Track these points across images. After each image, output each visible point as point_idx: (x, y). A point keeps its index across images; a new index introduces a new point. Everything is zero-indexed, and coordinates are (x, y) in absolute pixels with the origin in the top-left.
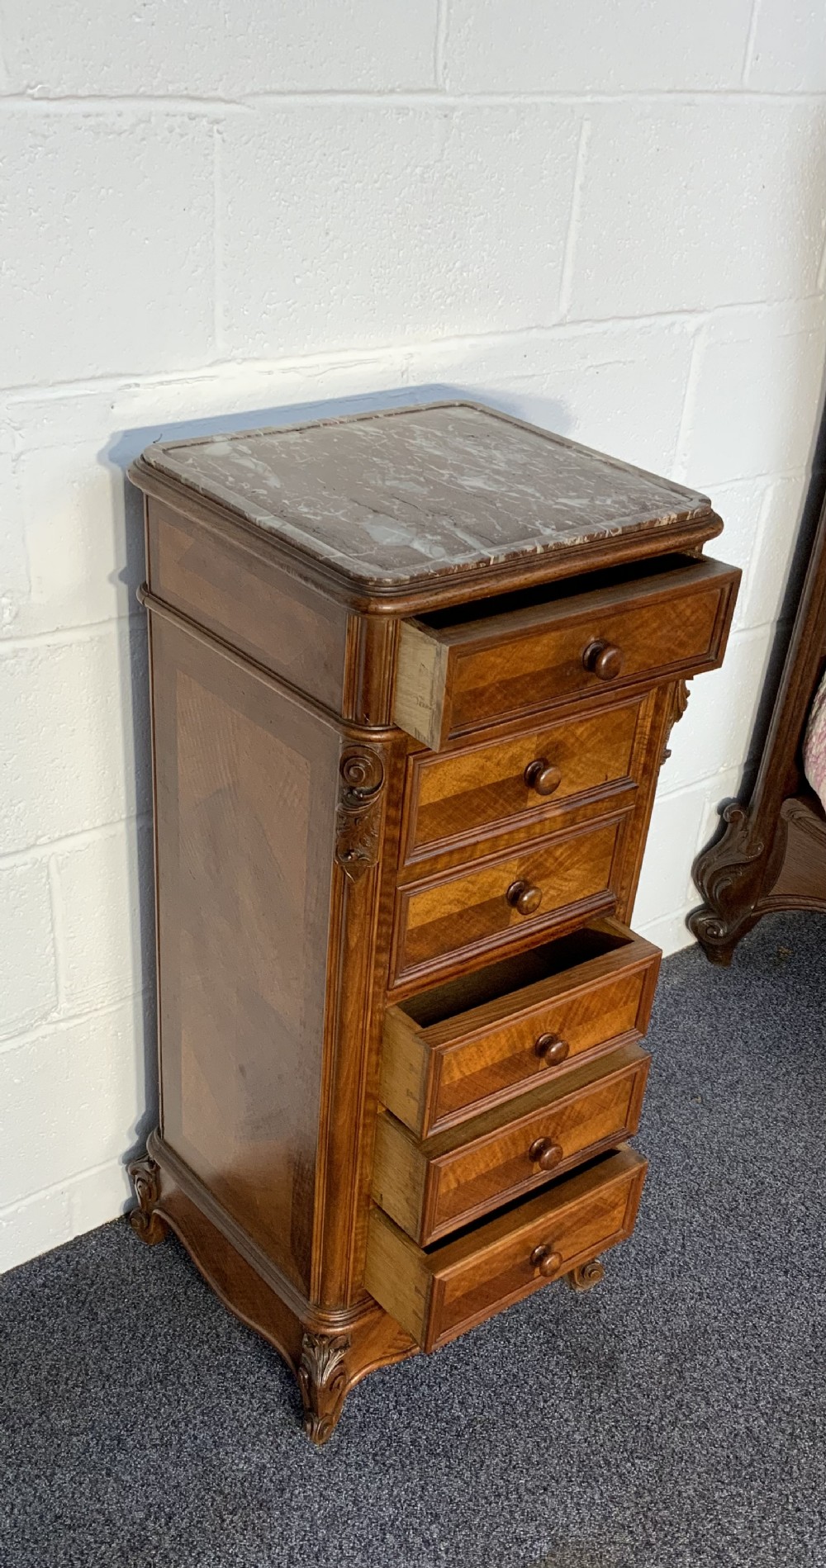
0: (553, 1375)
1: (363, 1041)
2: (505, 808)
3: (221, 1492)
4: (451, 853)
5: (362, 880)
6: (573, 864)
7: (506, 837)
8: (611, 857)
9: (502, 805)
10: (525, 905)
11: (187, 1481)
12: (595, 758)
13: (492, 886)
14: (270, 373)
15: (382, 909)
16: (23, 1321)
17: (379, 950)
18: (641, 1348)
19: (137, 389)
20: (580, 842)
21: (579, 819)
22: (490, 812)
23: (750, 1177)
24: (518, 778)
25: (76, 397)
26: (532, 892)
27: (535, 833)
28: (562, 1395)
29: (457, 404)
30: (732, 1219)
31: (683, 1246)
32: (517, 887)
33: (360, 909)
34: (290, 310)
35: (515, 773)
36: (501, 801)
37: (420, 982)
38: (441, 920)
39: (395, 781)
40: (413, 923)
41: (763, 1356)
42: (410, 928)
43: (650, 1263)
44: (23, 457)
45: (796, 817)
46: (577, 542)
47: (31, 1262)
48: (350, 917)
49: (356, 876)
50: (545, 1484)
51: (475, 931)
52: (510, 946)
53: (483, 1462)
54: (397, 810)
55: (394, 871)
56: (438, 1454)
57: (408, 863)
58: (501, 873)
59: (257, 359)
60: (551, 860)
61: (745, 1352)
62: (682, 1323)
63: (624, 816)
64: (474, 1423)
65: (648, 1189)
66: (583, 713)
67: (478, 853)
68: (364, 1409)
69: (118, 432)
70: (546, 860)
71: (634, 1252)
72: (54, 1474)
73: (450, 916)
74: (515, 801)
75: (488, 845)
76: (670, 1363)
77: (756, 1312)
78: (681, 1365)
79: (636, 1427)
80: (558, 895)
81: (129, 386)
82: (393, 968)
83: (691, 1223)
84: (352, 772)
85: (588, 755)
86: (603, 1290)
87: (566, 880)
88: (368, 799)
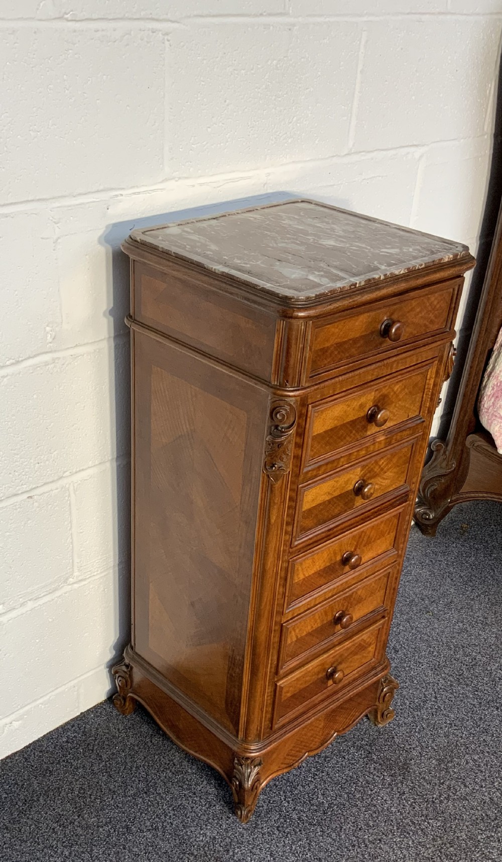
0: (374, 775)
1: (276, 580)
2: (356, 436)
3: (192, 854)
4: (327, 464)
5: (279, 482)
6: (388, 470)
7: (355, 453)
8: (408, 464)
9: (354, 434)
10: (366, 493)
11: (171, 849)
12: (403, 404)
13: (346, 483)
14: (193, 186)
15: (291, 499)
16: (59, 763)
17: (288, 524)
18: (421, 757)
19: (121, 197)
20: (393, 455)
21: (393, 441)
22: (348, 438)
23: (467, 656)
24: (363, 417)
25: (88, 203)
26: (369, 486)
27: (370, 451)
28: (380, 786)
29: (300, 201)
30: (461, 681)
31: (436, 698)
32: (359, 484)
33: (277, 500)
34: (205, 147)
35: (362, 414)
36: (354, 432)
37: (308, 543)
38: (320, 504)
39: (300, 421)
40: (306, 506)
41: (492, 757)
42: (304, 510)
43: (418, 708)
44: (59, 241)
45: (475, 445)
46: (402, 273)
47: (57, 729)
48: (272, 504)
49: (276, 480)
50: (379, 837)
51: (336, 511)
52: (354, 519)
53: (342, 827)
54: (301, 438)
55: (298, 475)
56: (315, 824)
57: (305, 470)
58: (351, 476)
59: (186, 178)
60: (377, 467)
61: (481, 755)
62: (443, 741)
63: (416, 439)
64: (333, 805)
65: (409, 666)
66: (399, 377)
67: (341, 464)
68: (267, 801)
69: (110, 225)
70: (375, 467)
71: (408, 703)
72: (92, 850)
73: (324, 503)
74: (361, 431)
75: (346, 458)
76: (440, 764)
77: (484, 733)
78: (446, 765)
79: (426, 802)
80: (380, 488)
81: (117, 196)
82: (294, 534)
83: (438, 684)
84: (278, 416)
85: (400, 402)
86: (394, 725)
87: (384, 479)
88: (287, 432)
